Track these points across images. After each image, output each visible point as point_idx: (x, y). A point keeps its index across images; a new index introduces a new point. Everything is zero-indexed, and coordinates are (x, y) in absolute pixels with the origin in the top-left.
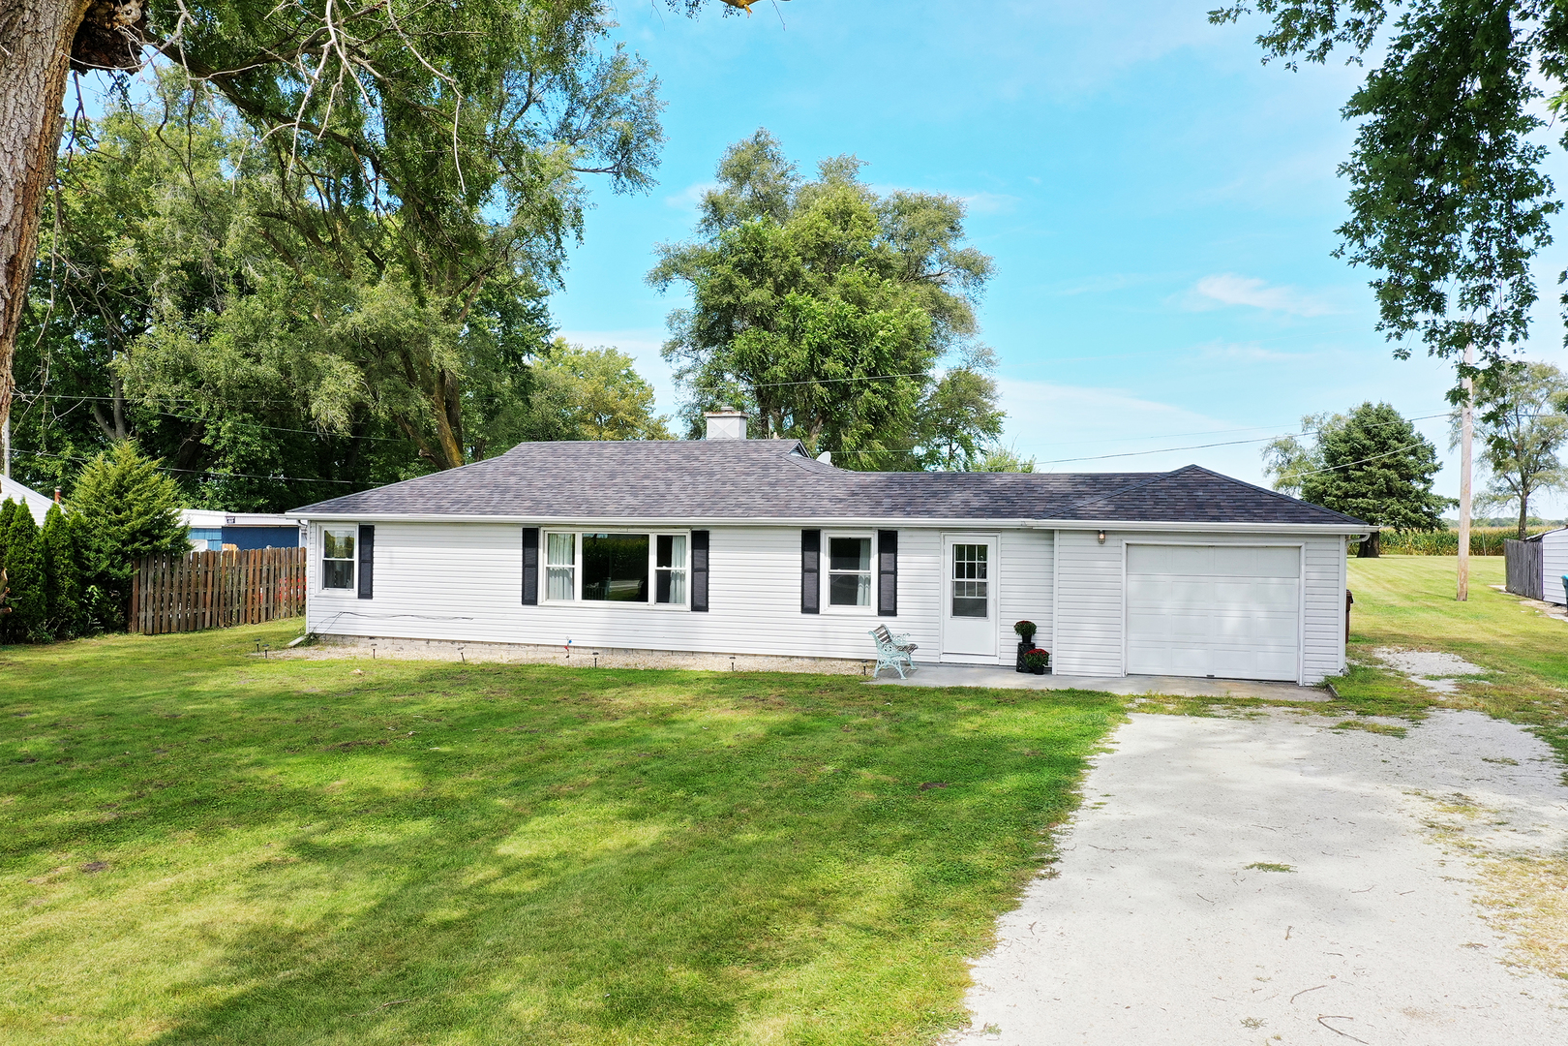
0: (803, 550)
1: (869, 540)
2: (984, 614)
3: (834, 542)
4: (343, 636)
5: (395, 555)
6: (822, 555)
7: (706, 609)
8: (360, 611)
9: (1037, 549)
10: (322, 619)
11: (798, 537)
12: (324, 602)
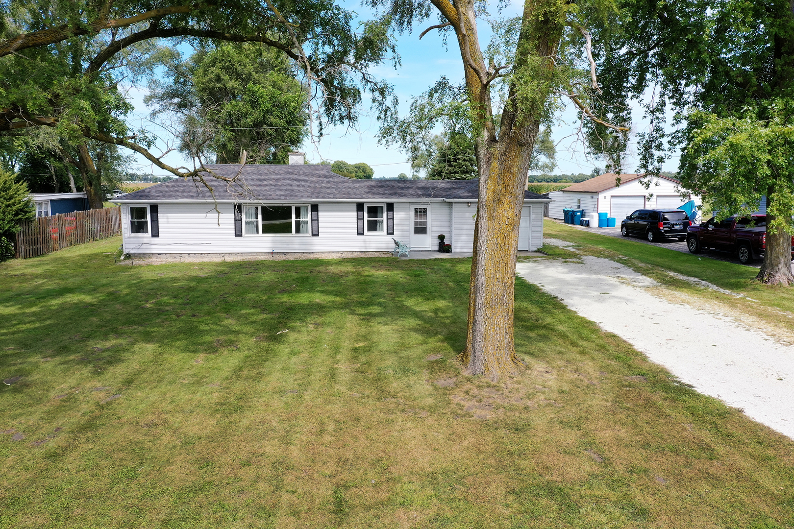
0: (357, 211)
1: (382, 207)
2: (426, 232)
3: (369, 208)
4: (144, 254)
5: (169, 217)
6: (365, 213)
7: (317, 235)
8: (152, 242)
9: (445, 209)
10: (132, 247)
11: (355, 206)
12: (132, 239)
